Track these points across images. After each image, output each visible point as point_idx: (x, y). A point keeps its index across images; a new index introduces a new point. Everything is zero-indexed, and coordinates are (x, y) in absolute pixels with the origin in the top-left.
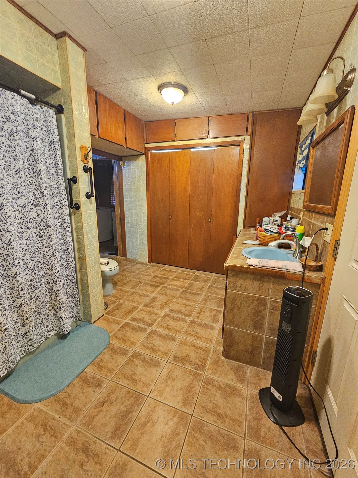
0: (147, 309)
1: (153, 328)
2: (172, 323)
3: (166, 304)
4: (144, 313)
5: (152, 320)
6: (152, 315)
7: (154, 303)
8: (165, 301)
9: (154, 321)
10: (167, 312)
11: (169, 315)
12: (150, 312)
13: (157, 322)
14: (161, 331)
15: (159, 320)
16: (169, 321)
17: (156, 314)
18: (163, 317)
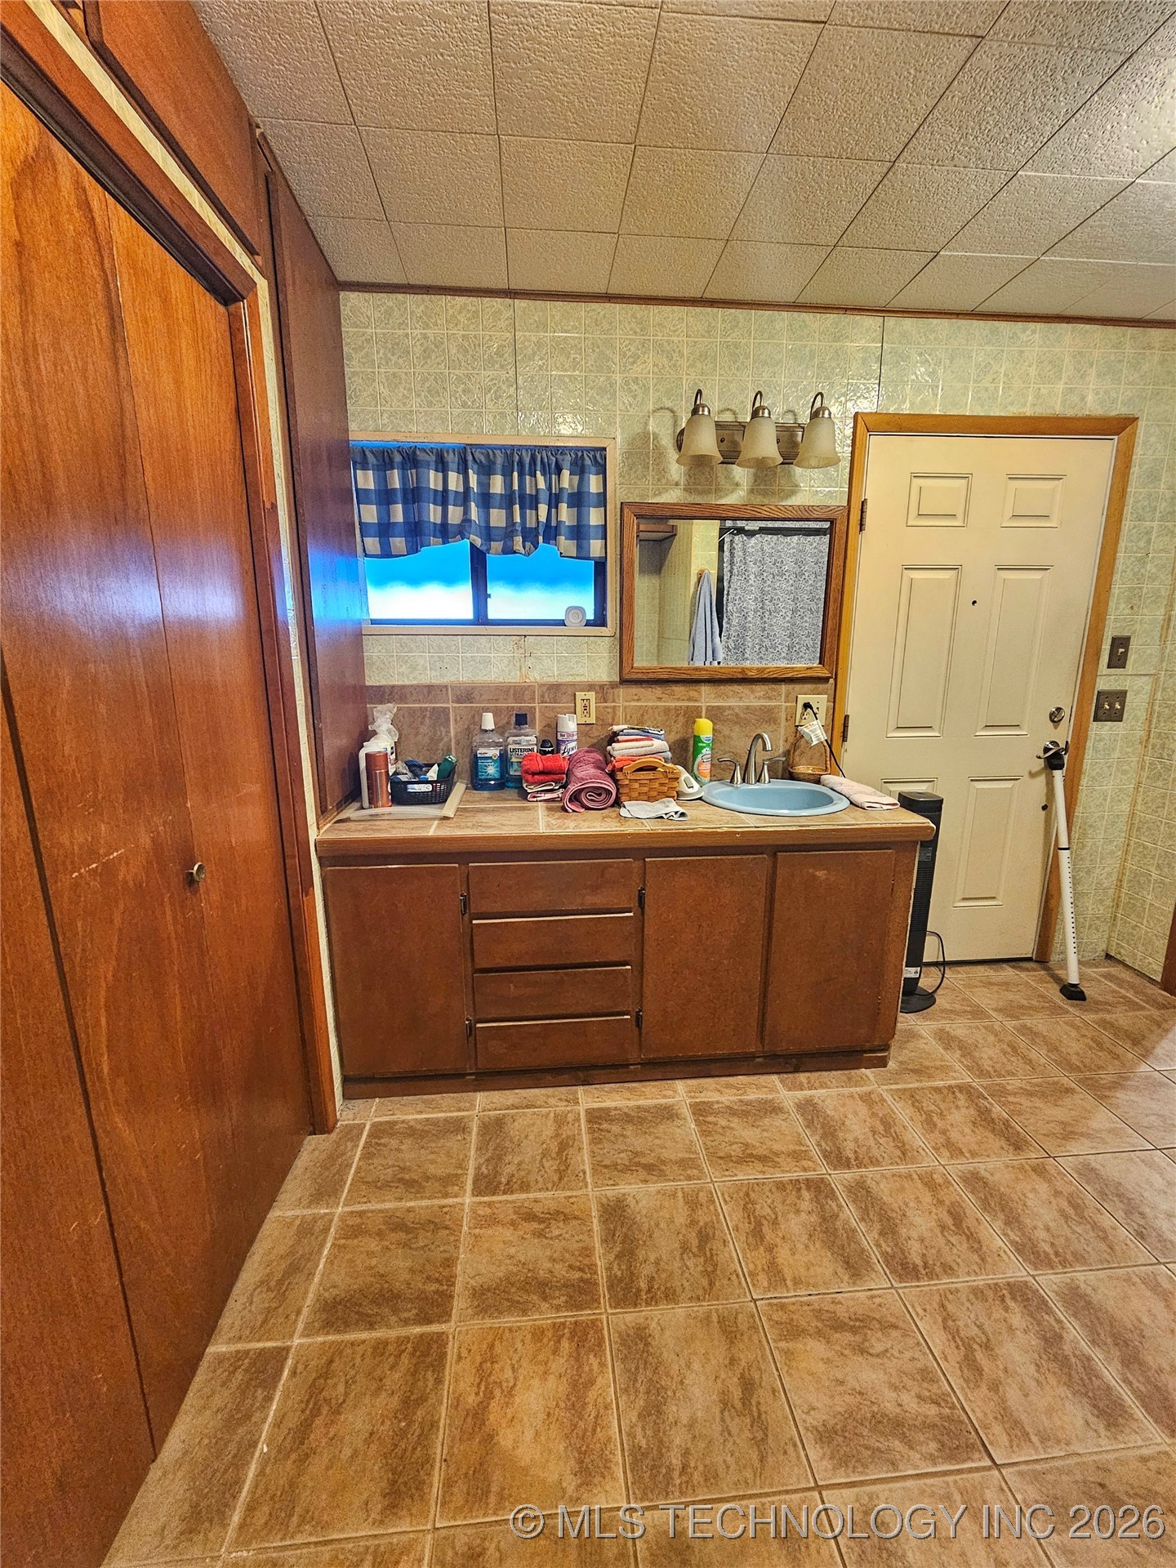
0: (976, 1405)
1: (1017, 1270)
2: (918, 1220)
3: (831, 1324)
4: (1012, 1395)
5: (998, 1313)
6: (974, 1331)
7: (888, 1402)
8: (813, 1350)
9: (990, 1294)
10: (880, 1281)
11: (888, 1259)
12: (970, 1363)
13: (981, 1280)
14: (993, 1234)
15: (962, 1281)
16: (922, 1240)
17: (947, 1321)
18: (931, 1275)
